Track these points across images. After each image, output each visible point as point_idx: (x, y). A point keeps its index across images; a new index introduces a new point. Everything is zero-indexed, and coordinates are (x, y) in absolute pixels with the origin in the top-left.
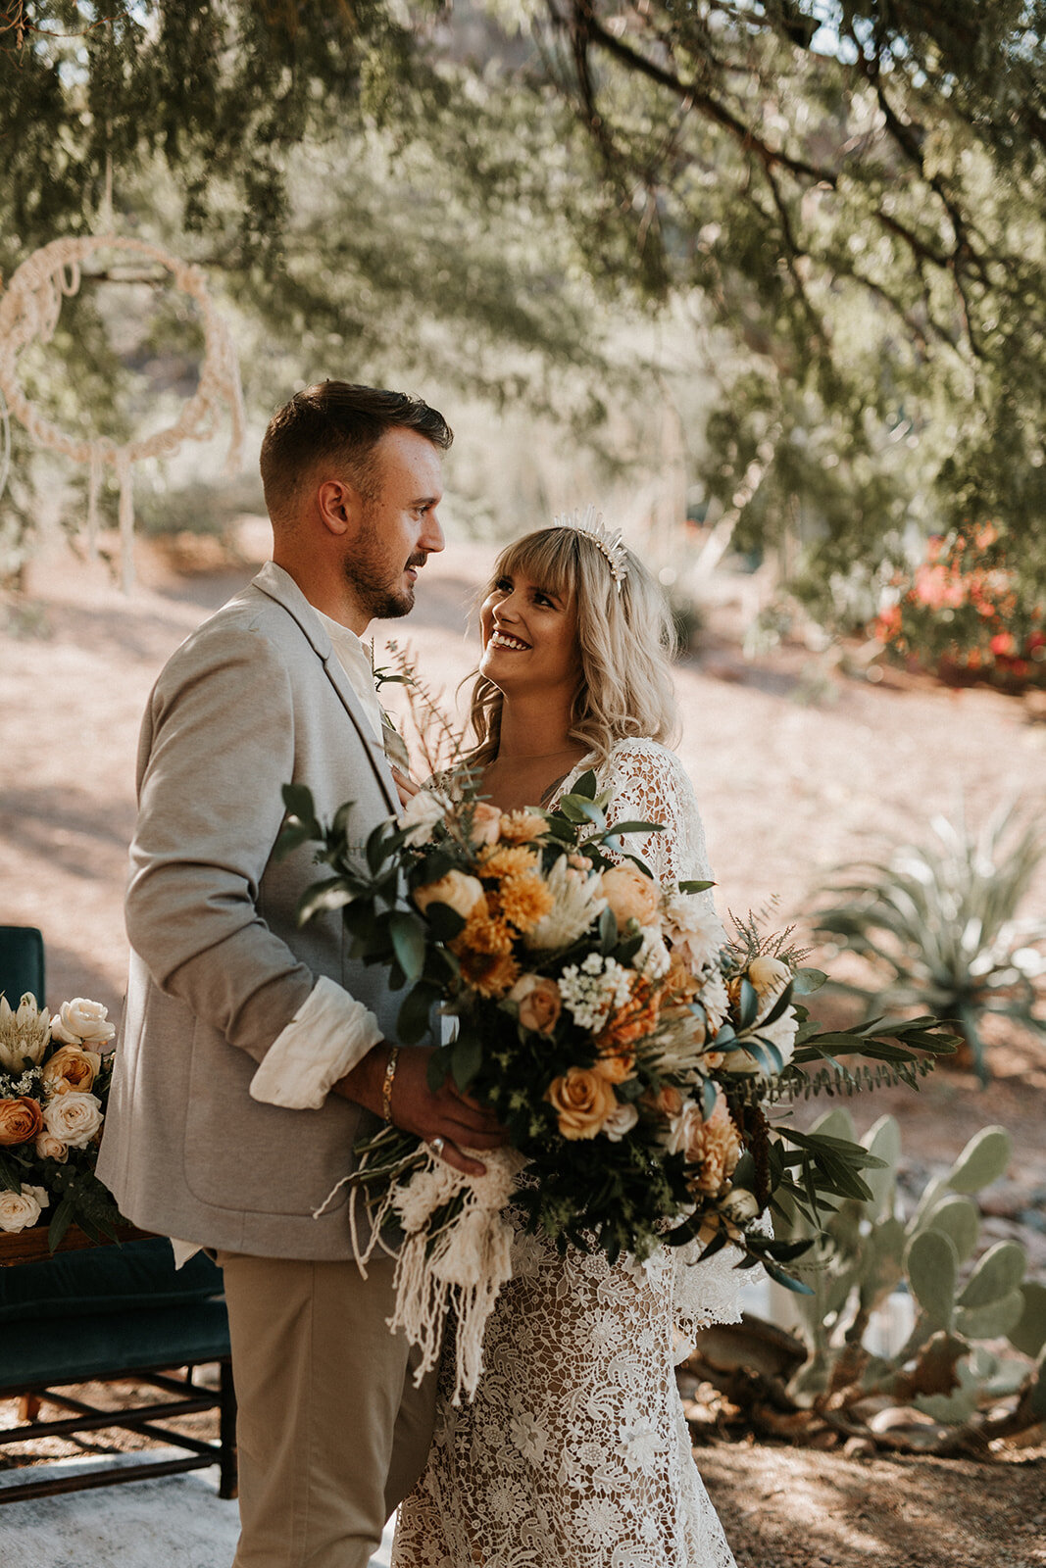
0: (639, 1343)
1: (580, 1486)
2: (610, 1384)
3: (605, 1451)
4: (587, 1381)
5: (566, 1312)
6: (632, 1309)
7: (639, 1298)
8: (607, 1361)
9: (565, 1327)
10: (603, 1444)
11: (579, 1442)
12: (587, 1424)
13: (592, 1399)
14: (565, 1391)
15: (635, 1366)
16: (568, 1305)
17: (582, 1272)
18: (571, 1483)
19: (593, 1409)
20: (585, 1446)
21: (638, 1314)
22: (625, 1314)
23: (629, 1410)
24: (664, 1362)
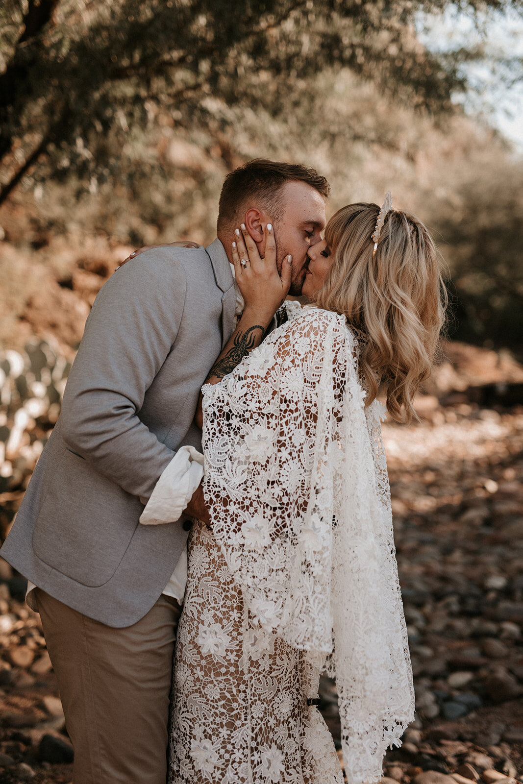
0: (205, 691)
6: (198, 668)
7: (204, 662)
15: (204, 706)
21: (203, 673)
22: (194, 670)
24: (233, 710)
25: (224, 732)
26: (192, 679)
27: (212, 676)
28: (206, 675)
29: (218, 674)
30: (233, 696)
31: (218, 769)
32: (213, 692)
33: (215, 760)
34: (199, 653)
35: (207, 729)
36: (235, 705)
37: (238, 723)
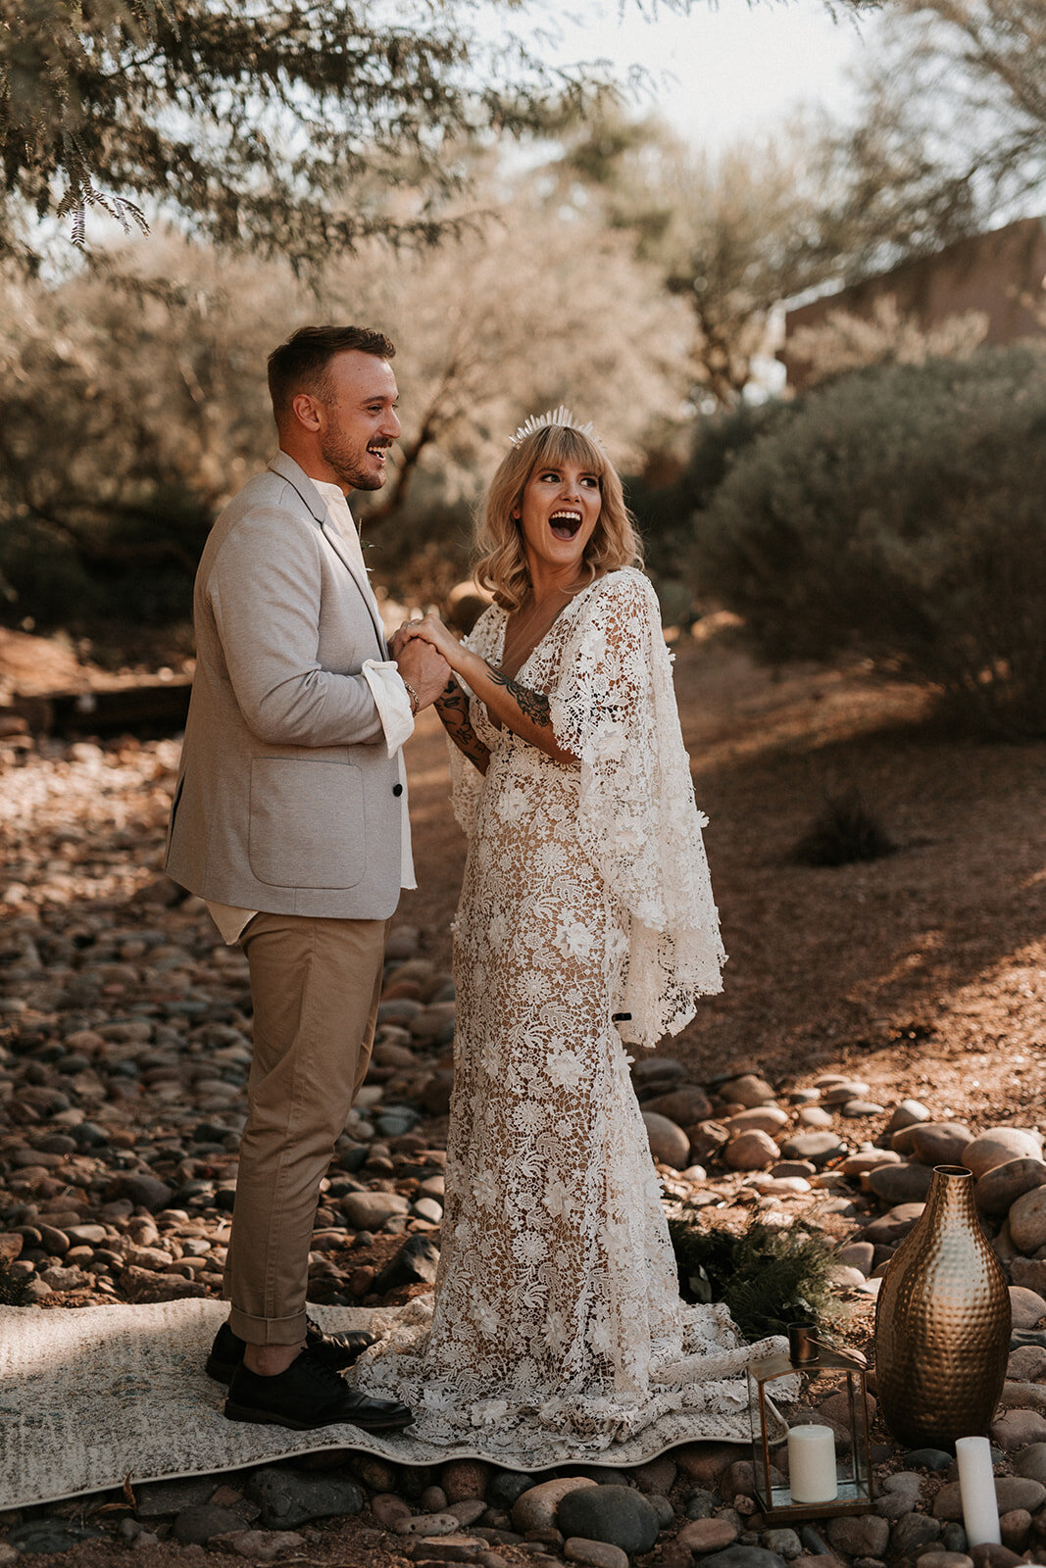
0: (566, 997)
1: (519, 1091)
2: (541, 1024)
3: (536, 1070)
4: (525, 1020)
5: (513, 970)
6: (558, 972)
7: (563, 965)
8: (538, 1006)
9: (511, 980)
10: (535, 1065)
11: (520, 1062)
12: (524, 1049)
13: (528, 1032)
14: (511, 1026)
15: (565, 1014)
16: (514, 965)
17: (523, 943)
18: (513, 1089)
19: (528, 1039)
20: (524, 1065)
21: (564, 977)
22: (553, 975)
23: (556, 1043)
24: (595, 1016)
25: (588, 1040)
26: (549, 985)
27: (575, 979)
28: (568, 978)
29: (581, 977)
30: (596, 1000)
31: (585, 1080)
32: (575, 997)
33: (580, 1071)
34: (559, 955)
35: (569, 1039)
36: (598, 1010)
37: (600, 1030)
